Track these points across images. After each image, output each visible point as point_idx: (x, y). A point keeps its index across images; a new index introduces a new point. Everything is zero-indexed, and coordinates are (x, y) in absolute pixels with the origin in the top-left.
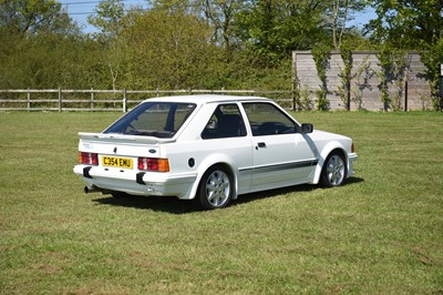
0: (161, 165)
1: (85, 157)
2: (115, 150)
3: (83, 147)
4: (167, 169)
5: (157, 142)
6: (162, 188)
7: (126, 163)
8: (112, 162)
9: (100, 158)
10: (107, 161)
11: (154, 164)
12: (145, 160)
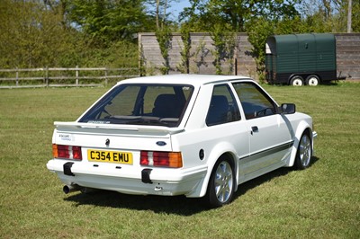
0: (173, 160)
1: (62, 151)
2: (108, 143)
3: (58, 139)
4: (179, 165)
5: (167, 133)
6: (174, 187)
7: (122, 158)
8: (102, 156)
9: (84, 152)
10: (95, 155)
11: (163, 159)
12: (150, 155)
